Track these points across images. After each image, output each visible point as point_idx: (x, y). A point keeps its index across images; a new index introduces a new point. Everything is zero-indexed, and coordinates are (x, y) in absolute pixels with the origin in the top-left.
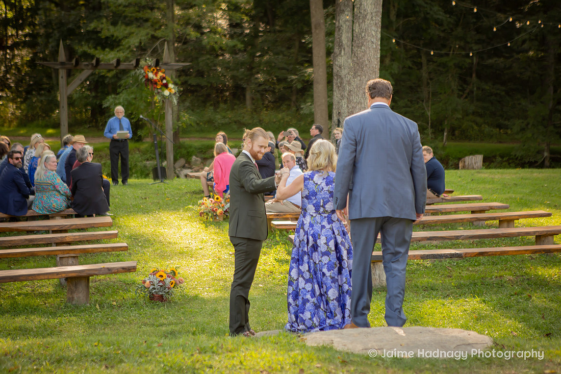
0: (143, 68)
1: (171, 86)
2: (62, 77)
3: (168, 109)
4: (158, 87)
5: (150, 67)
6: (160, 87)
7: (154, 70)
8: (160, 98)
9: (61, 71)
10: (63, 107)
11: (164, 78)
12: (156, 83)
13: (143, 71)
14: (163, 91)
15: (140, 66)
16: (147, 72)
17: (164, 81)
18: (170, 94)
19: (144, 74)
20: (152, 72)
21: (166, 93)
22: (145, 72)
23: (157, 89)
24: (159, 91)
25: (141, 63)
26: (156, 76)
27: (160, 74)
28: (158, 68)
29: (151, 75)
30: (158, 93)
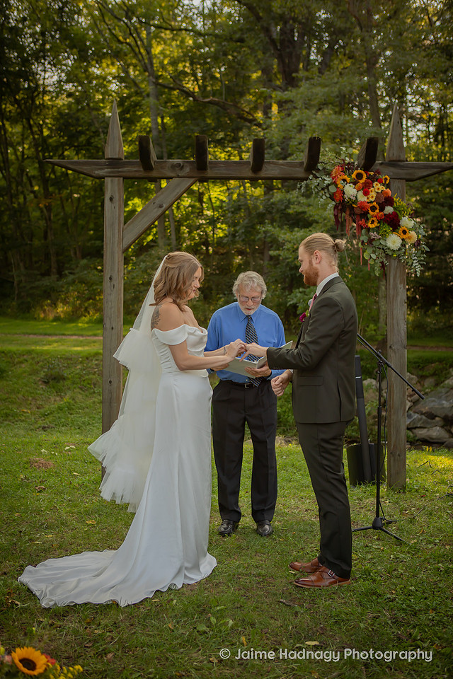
0: (329, 174)
1: (406, 222)
2: (111, 199)
3: (395, 287)
4: (371, 226)
5: (348, 168)
6: (376, 224)
7: (359, 176)
8: (374, 256)
9: (108, 180)
10: (111, 279)
11: (389, 201)
12: (364, 215)
13: (328, 180)
14: (384, 236)
15: (320, 166)
16: (340, 185)
17: (389, 210)
18: (403, 245)
19: (332, 189)
20: (355, 183)
21: (393, 241)
22: (335, 184)
23: (369, 229)
24: (373, 235)
25: (321, 159)
26: (366, 193)
27: (378, 187)
28: (372, 173)
29: (350, 191)
30: (371, 241)
